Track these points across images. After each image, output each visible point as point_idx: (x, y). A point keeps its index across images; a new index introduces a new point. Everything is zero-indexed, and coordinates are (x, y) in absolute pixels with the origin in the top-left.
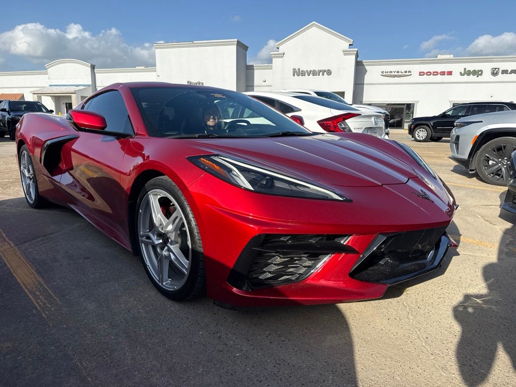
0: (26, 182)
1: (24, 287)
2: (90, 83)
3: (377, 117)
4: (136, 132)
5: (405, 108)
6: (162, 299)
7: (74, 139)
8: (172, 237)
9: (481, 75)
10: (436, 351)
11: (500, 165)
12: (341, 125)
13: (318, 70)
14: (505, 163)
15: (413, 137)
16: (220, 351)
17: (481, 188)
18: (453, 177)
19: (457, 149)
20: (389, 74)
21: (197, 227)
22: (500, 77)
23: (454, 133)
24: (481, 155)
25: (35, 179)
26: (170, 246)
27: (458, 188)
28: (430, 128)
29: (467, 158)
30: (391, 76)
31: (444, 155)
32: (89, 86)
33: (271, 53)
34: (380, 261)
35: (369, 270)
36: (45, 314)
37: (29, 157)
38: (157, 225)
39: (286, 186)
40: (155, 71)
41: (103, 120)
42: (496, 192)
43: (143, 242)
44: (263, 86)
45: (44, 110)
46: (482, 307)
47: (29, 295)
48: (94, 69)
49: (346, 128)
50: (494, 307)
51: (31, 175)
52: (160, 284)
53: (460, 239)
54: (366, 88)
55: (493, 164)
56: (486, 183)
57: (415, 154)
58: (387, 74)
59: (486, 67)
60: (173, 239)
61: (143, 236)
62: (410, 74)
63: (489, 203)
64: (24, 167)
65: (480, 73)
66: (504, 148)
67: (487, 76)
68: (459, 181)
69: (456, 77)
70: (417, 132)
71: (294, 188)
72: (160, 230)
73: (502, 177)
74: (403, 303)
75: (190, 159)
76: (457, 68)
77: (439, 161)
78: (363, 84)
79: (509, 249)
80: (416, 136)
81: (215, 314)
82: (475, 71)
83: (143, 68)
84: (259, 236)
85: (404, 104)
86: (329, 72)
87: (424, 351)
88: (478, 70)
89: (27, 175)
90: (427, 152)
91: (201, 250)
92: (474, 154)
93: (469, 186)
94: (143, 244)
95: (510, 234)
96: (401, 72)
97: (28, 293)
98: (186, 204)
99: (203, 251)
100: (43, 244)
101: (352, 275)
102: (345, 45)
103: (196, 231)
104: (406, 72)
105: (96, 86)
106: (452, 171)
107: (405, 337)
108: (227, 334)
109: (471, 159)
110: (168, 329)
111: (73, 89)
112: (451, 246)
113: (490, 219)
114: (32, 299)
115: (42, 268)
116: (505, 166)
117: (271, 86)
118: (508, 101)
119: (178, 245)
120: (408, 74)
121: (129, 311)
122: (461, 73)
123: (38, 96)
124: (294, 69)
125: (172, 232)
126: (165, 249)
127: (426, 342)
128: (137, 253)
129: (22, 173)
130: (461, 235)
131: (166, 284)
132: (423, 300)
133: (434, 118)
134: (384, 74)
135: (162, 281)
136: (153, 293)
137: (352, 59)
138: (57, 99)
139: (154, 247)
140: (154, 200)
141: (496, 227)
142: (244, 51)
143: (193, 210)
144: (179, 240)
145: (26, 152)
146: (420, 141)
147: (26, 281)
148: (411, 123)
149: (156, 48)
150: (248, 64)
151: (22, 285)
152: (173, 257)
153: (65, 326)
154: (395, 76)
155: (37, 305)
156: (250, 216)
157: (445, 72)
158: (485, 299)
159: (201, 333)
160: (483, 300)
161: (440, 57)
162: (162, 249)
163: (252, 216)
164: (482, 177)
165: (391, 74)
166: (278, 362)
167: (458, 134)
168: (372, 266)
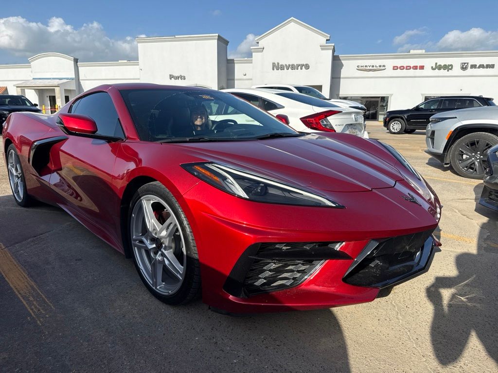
0: (13, 181)
1: (17, 293)
2: (74, 76)
3: (357, 113)
4: (126, 135)
5: (379, 101)
6: (157, 302)
7: (62, 141)
8: (166, 242)
9: (451, 69)
10: (426, 353)
11: (473, 159)
12: (323, 122)
13: (297, 65)
14: (478, 158)
15: (388, 129)
16: (217, 358)
17: (456, 181)
18: (429, 170)
19: (433, 143)
20: (364, 68)
21: (192, 233)
22: (469, 71)
23: (429, 129)
24: (455, 151)
25: (23, 178)
26: (164, 251)
27: (435, 181)
28: (404, 121)
29: (442, 152)
30: (366, 70)
31: (418, 147)
32: (72, 79)
33: (251, 48)
34: (370, 264)
35: (361, 273)
36: (40, 320)
37: (17, 156)
38: (150, 230)
39: (279, 193)
40: (138, 65)
41: (93, 124)
42: (471, 185)
43: (136, 246)
44: (243, 80)
45: (28, 104)
46: (467, 305)
47: (23, 301)
48: (77, 62)
49: (327, 125)
50: (478, 305)
51: (20, 174)
52: (154, 288)
53: (440, 234)
54: (343, 82)
55: (466, 158)
56: (460, 176)
57: (399, 155)
58: (362, 68)
59: (456, 62)
60: (167, 244)
61: (135, 240)
62: (384, 68)
63: (464, 197)
64: (11, 166)
65: (450, 67)
66: (478, 143)
67: (457, 70)
68: (434, 175)
69: (428, 71)
70: (392, 125)
71: (287, 194)
72: (154, 235)
73: (476, 170)
74: (391, 303)
75: (183, 166)
76: (429, 63)
77: (414, 154)
78: (340, 78)
79: (488, 244)
80: (391, 128)
81: (209, 318)
82: (445, 65)
83: (126, 61)
84: (256, 244)
85: (379, 97)
86: (307, 67)
87: (416, 353)
88: (449, 65)
89: (15, 173)
90: (403, 145)
91: (196, 256)
92: (449, 149)
93: (445, 180)
94: (136, 248)
95: (487, 229)
96: (376, 67)
97: (22, 299)
98: (180, 211)
99: (198, 257)
100: (33, 245)
101: (345, 280)
102: (322, 40)
103: (191, 238)
104: (380, 66)
105: (79, 80)
106: (427, 164)
107: (397, 339)
108: (222, 339)
109: (446, 154)
110: (164, 334)
111: (56, 82)
112: (435, 245)
113: (466, 214)
114: (26, 305)
115: (34, 270)
116: (478, 160)
117: (251, 79)
118: (477, 95)
119: (172, 250)
120: (382, 68)
121: (124, 317)
122: (432, 67)
123: (21, 89)
124: (274, 64)
125: (167, 238)
126: (158, 254)
127: (416, 344)
128: (130, 256)
129: (10, 172)
130: (441, 230)
131: (160, 288)
132: (410, 299)
133: (408, 111)
134: (360, 69)
135: (155, 284)
136: (147, 296)
137: (329, 54)
138: (41, 92)
139: (148, 252)
140: (147, 205)
141: (473, 221)
142: (224, 45)
143: (187, 217)
144: (173, 245)
145: (13, 152)
146: (394, 133)
147: (19, 285)
148: (386, 116)
149: (138, 42)
150: (228, 58)
151: (15, 291)
152: (167, 262)
153: (60, 334)
154: (370, 70)
155: (31, 311)
156: (244, 224)
157: (417, 66)
158: (469, 296)
159: (197, 338)
160: (467, 298)
161: (412, 52)
162: (156, 253)
163: (246, 224)
164: (456, 170)
165: (366, 68)
166: (275, 368)
167: (433, 129)
168: (362, 269)
